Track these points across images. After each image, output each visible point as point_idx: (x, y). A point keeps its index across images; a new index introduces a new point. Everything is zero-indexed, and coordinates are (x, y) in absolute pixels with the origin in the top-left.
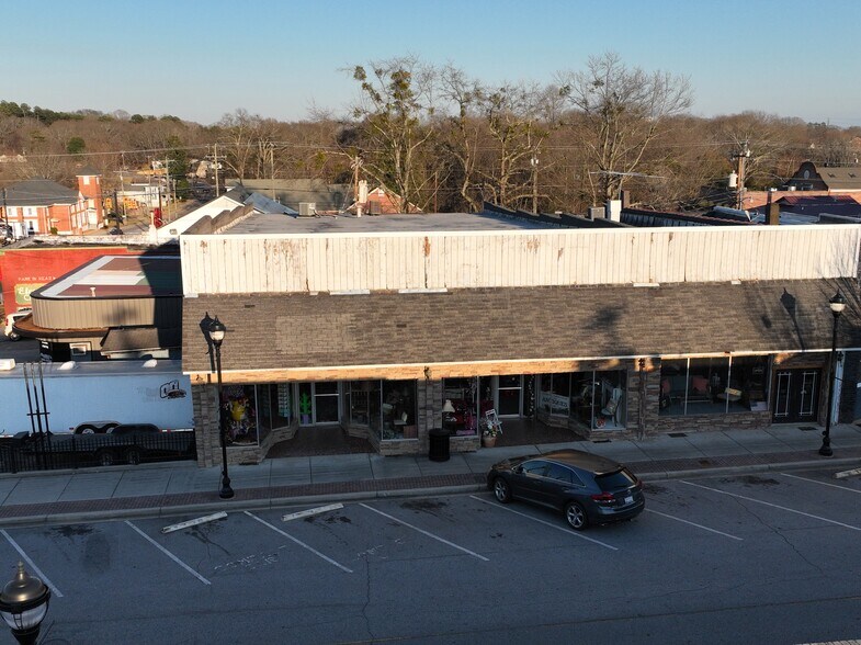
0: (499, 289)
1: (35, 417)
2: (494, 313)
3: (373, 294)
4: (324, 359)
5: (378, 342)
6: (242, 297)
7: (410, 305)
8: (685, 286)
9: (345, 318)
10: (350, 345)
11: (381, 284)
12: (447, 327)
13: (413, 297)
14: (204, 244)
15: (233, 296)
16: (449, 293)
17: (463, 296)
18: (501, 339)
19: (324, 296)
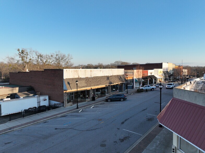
0: (98, 77)
1: (38, 103)
2: (99, 80)
3: (86, 78)
4: (84, 87)
5: (89, 84)
6: (71, 79)
7: (90, 79)
8: (113, 76)
9: (84, 81)
10: (86, 85)
11: (86, 77)
12: (95, 82)
13: (90, 78)
14: (67, 70)
15: (70, 79)
16: (93, 77)
17: (95, 78)
18: (100, 83)
19: (81, 78)
